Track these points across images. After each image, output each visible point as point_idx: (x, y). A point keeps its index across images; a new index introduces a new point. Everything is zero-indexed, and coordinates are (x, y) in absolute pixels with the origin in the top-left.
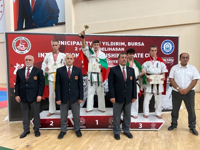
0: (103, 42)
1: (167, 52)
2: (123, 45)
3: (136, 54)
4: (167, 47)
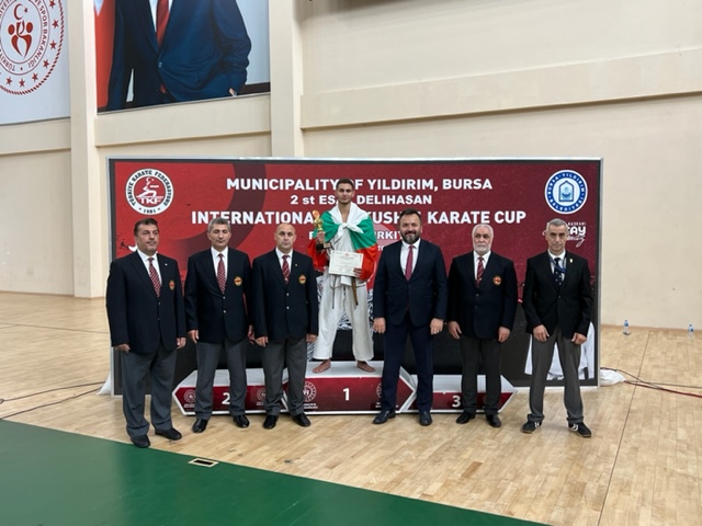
0: (369, 181)
1: (564, 207)
2: (428, 188)
3: (466, 214)
4: (565, 191)
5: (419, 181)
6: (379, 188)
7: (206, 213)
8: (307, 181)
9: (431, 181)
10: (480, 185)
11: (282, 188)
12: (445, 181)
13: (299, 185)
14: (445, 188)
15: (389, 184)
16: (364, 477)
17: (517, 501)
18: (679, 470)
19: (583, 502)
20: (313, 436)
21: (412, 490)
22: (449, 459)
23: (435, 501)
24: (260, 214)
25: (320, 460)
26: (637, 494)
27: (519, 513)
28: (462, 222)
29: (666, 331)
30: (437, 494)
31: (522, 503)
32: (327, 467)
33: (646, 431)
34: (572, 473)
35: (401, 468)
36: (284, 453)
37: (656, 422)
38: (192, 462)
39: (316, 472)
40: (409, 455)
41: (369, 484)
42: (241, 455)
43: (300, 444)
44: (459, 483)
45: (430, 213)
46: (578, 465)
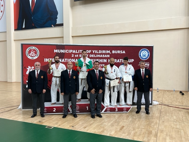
0: (93, 51)
2: (108, 53)
3: (118, 60)
4: (144, 54)
5: (106, 51)
6: (96, 53)
7: (48, 59)
8: (76, 51)
9: (109, 51)
10: (122, 52)
11: (69, 52)
12: (113, 51)
13: (74, 52)
14: (113, 53)
15: (98, 52)
16: (94, 130)
17: (135, 136)
18: (175, 127)
19: (152, 136)
20: (79, 120)
21: (107, 134)
22: (116, 125)
23: (113, 136)
24: (63, 59)
25: (82, 126)
26: (165, 133)
27: (136, 139)
28: (117, 62)
29: (168, 91)
30: (114, 134)
31: (136, 136)
32: (84, 128)
33: (165, 117)
34: (148, 128)
35: (103, 128)
36: (71, 124)
37: (168, 114)
38: (46, 127)
39: (81, 129)
40: (105, 124)
41: (95, 132)
42: (60, 125)
43: (75, 122)
44: (119, 131)
46: (149, 126)
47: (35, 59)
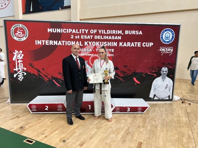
0: (99, 30)
1: (166, 41)
2: (120, 34)
3: (133, 43)
4: (167, 36)
5: (117, 31)
6: (103, 33)
7: (40, 41)
8: (77, 30)
9: (121, 31)
10: (138, 33)
11: (68, 32)
12: (126, 31)
13: (74, 31)
14: (126, 33)
15: (106, 32)
22: (129, 140)
24: (60, 42)
28: (131, 46)
29: (183, 80)
36: (63, 136)
40: (113, 137)
45: (120, 43)
47: (23, 40)
